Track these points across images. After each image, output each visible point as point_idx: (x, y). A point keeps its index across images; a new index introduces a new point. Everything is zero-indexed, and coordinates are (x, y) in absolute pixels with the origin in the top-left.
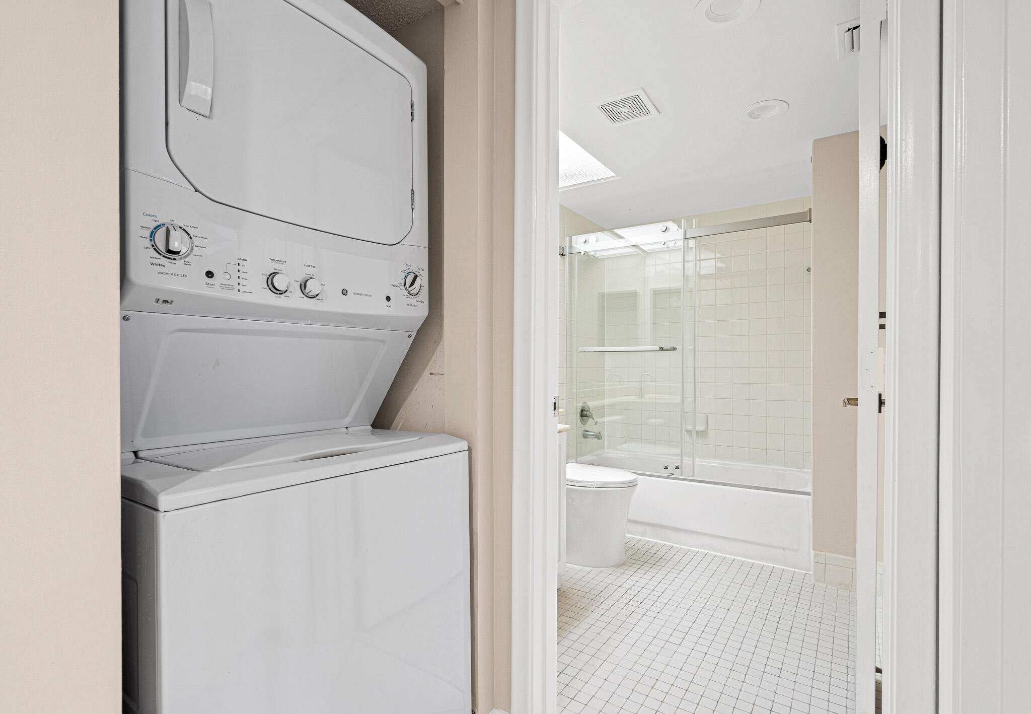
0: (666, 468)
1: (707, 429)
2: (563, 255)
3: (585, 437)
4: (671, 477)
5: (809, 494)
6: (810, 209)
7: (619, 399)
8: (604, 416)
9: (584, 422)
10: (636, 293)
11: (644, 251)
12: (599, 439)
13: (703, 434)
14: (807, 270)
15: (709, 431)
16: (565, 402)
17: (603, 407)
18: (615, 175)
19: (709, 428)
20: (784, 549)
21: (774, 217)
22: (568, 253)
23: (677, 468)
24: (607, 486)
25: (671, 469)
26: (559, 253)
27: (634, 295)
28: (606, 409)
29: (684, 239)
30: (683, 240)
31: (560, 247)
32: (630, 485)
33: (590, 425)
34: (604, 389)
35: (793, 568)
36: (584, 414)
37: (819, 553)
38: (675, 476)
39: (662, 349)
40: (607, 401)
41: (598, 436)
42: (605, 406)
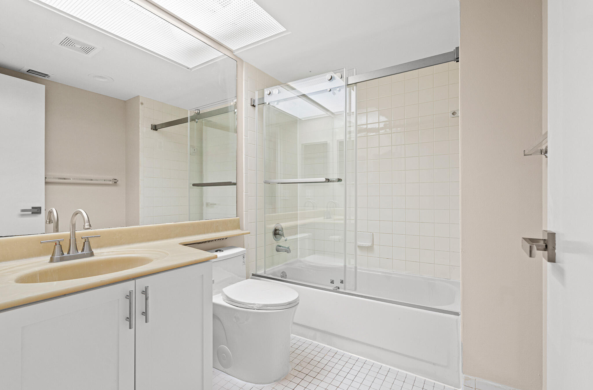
0: (332, 282)
1: (373, 245)
2: (254, 106)
3: (278, 250)
4: (337, 289)
5: (457, 314)
6: (457, 48)
7: (307, 221)
8: (296, 233)
9: (276, 239)
10: (327, 143)
11: (332, 113)
12: (288, 252)
13: (370, 249)
14: (453, 114)
15: (375, 246)
16: (255, 224)
17: (296, 227)
18: (285, 30)
19: (374, 244)
20: (434, 364)
21: (424, 59)
22: (257, 104)
23: (342, 282)
24: (265, 308)
25: (337, 284)
26: (251, 104)
27: (325, 145)
28: (298, 228)
29: (346, 85)
30: (345, 87)
31: (251, 99)
32: (288, 306)
33: (282, 242)
34: (297, 213)
35: (443, 383)
36: (276, 233)
37: (470, 377)
38: (340, 290)
39: (328, 180)
40: (299, 222)
41: (288, 250)
42: (297, 226)
